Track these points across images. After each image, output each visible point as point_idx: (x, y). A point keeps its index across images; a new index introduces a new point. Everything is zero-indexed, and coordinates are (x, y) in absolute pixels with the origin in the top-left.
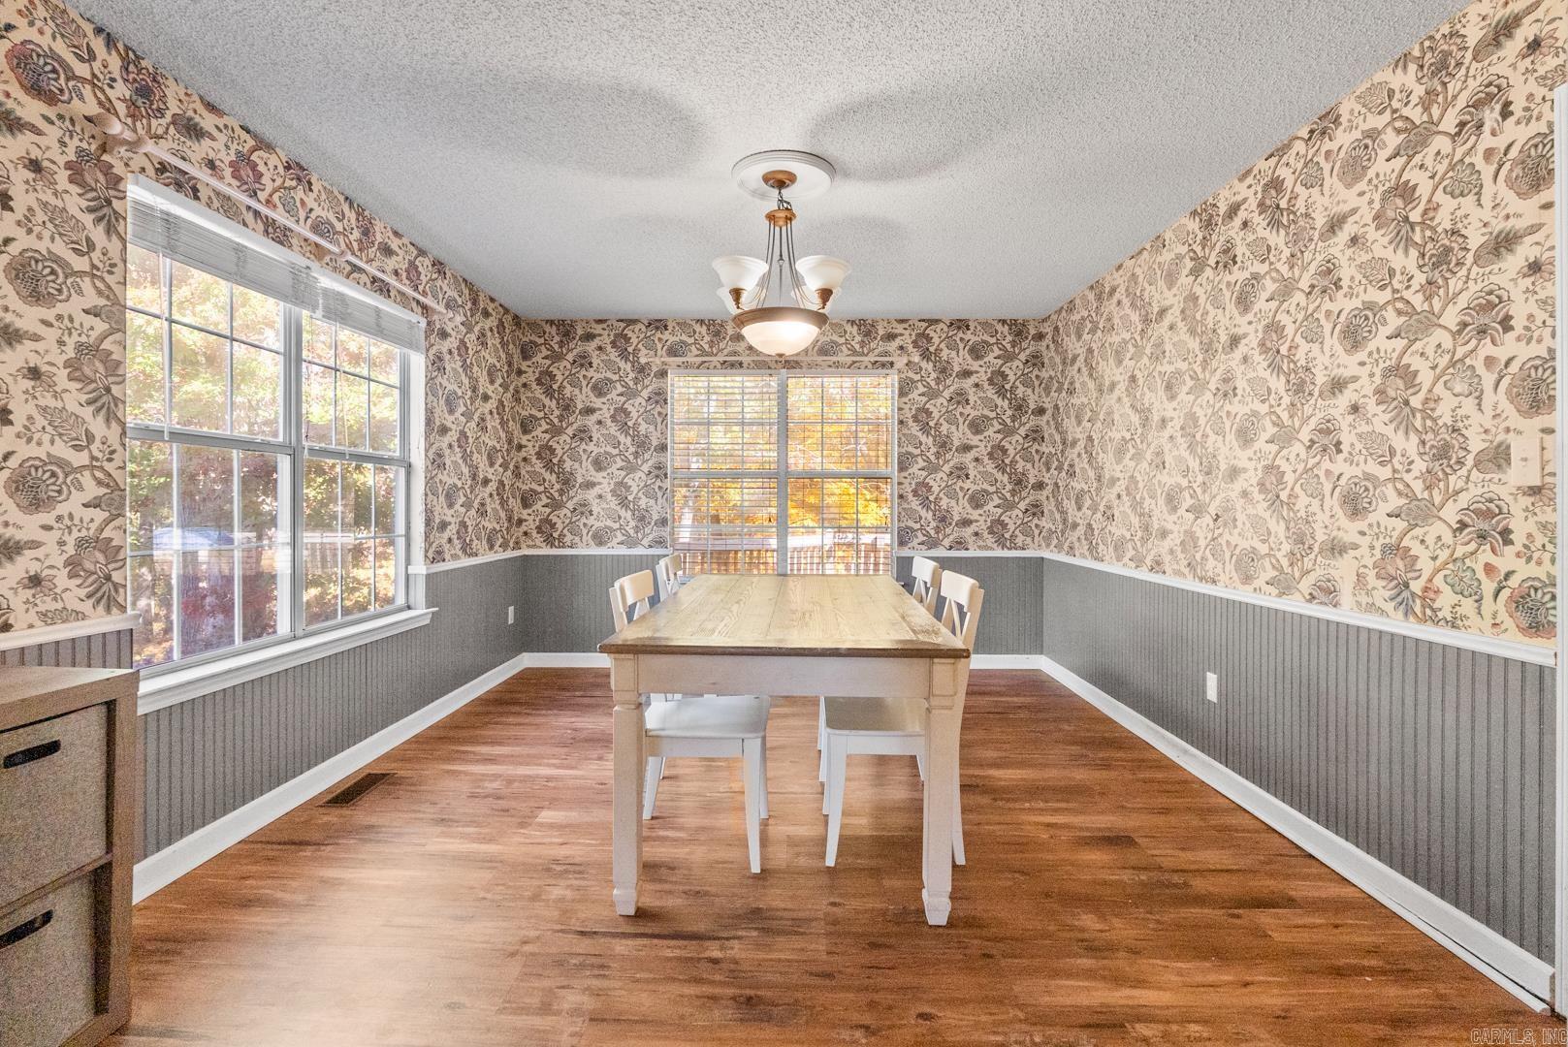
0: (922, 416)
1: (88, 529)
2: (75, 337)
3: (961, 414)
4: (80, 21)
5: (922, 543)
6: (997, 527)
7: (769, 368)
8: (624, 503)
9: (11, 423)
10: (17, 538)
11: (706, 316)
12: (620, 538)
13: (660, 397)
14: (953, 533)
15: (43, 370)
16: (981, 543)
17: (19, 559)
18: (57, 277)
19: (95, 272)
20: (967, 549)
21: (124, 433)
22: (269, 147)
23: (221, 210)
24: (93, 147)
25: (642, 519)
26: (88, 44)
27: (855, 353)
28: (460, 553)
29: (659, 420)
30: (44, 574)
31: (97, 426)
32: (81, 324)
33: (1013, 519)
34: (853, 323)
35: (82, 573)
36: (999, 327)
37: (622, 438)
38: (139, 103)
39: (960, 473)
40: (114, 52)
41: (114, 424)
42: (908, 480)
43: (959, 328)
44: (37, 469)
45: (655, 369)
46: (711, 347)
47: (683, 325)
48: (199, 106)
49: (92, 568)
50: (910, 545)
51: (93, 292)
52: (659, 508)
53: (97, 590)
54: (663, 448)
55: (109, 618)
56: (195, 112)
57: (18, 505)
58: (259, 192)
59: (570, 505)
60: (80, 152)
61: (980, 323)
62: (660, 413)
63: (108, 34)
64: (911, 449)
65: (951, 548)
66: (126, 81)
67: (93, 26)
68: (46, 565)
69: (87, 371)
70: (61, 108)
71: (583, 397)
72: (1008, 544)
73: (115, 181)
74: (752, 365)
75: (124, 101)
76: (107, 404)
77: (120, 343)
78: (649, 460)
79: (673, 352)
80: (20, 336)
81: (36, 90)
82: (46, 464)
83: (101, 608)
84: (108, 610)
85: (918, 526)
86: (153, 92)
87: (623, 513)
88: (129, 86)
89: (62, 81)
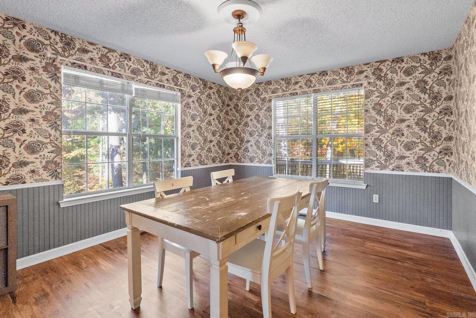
0: (378, 107)
1: (49, 159)
2: (45, 110)
3: (399, 104)
4: (47, 30)
5: (378, 167)
6: (421, 161)
7: (308, 93)
8: (258, 148)
9: (26, 133)
10: (28, 161)
11: (284, 77)
12: (257, 160)
13: (269, 109)
14: (395, 163)
15: (35, 119)
16: (411, 168)
17: (28, 166)
18: (40, 96)
19: (51, 93)
20: (403, 171)
21: (61, 134)
22: (114, 51)
23: (95, 71)
24: (50, 61)
25: (264, 153)
26: (49, 35)
27: (344, 82)
28: (198, 164)
29: (269, 118)
30: (35, 170)
31: (53, 132)
32: (47, 107)
33: (431, 157)
34: (343, 69)
35: (48, 170)
36: (422, 57)
37: (258, 125)
38: (66, 47)
39: (399, 133)
40: (57, 36)
41: (58, 131)
42: (370, 137)
43: (398, 62)
44: (33, 144)
45: (268, 99)
46: (286, 88)
47: (276, 82)
48: (87, 44)
49: (51, 168)
50: (371, 167)
51: (51, 98)
52: (269, 150)
53: (52, 174)
54: (270, 128)
55: (56, 181)
56: (86, 46)
57: (28, 153)
58: (109, 64)
59: (243, 148)
60: (46, 63)
61: (410, 58)
62: (269, 115)
63: (56, 32)
64: (371, 123)
65: (393, 170)
66: (61, 42)
67: (50, 31)
68: (36, 167)
69: (49, 118)
70: (40, 53)
71: (246, 112)
72: (428, 169)
73: (58, 69)
74: (301, 93)
75: (61, 47)
76: (56, 127)
77: (59, 110)
78: (266, 133)
79: (273, 92)
80: (28, 111)
81: (33, 50)
82: (36, 142)
83: (54, 179)
84: (56, 179)
85: (375, 159)
86: (71, 44)
87: (258, 151)
88: (63, 44)
89: (41, 46)
